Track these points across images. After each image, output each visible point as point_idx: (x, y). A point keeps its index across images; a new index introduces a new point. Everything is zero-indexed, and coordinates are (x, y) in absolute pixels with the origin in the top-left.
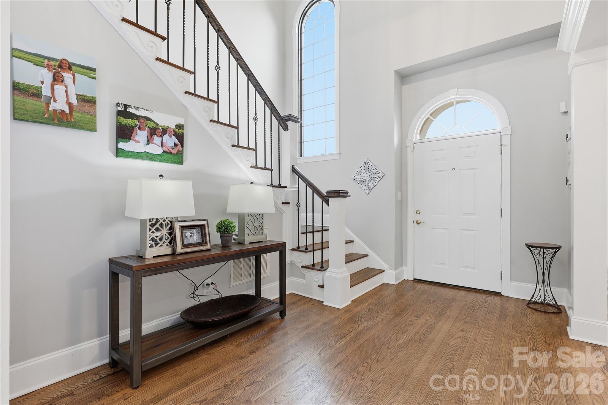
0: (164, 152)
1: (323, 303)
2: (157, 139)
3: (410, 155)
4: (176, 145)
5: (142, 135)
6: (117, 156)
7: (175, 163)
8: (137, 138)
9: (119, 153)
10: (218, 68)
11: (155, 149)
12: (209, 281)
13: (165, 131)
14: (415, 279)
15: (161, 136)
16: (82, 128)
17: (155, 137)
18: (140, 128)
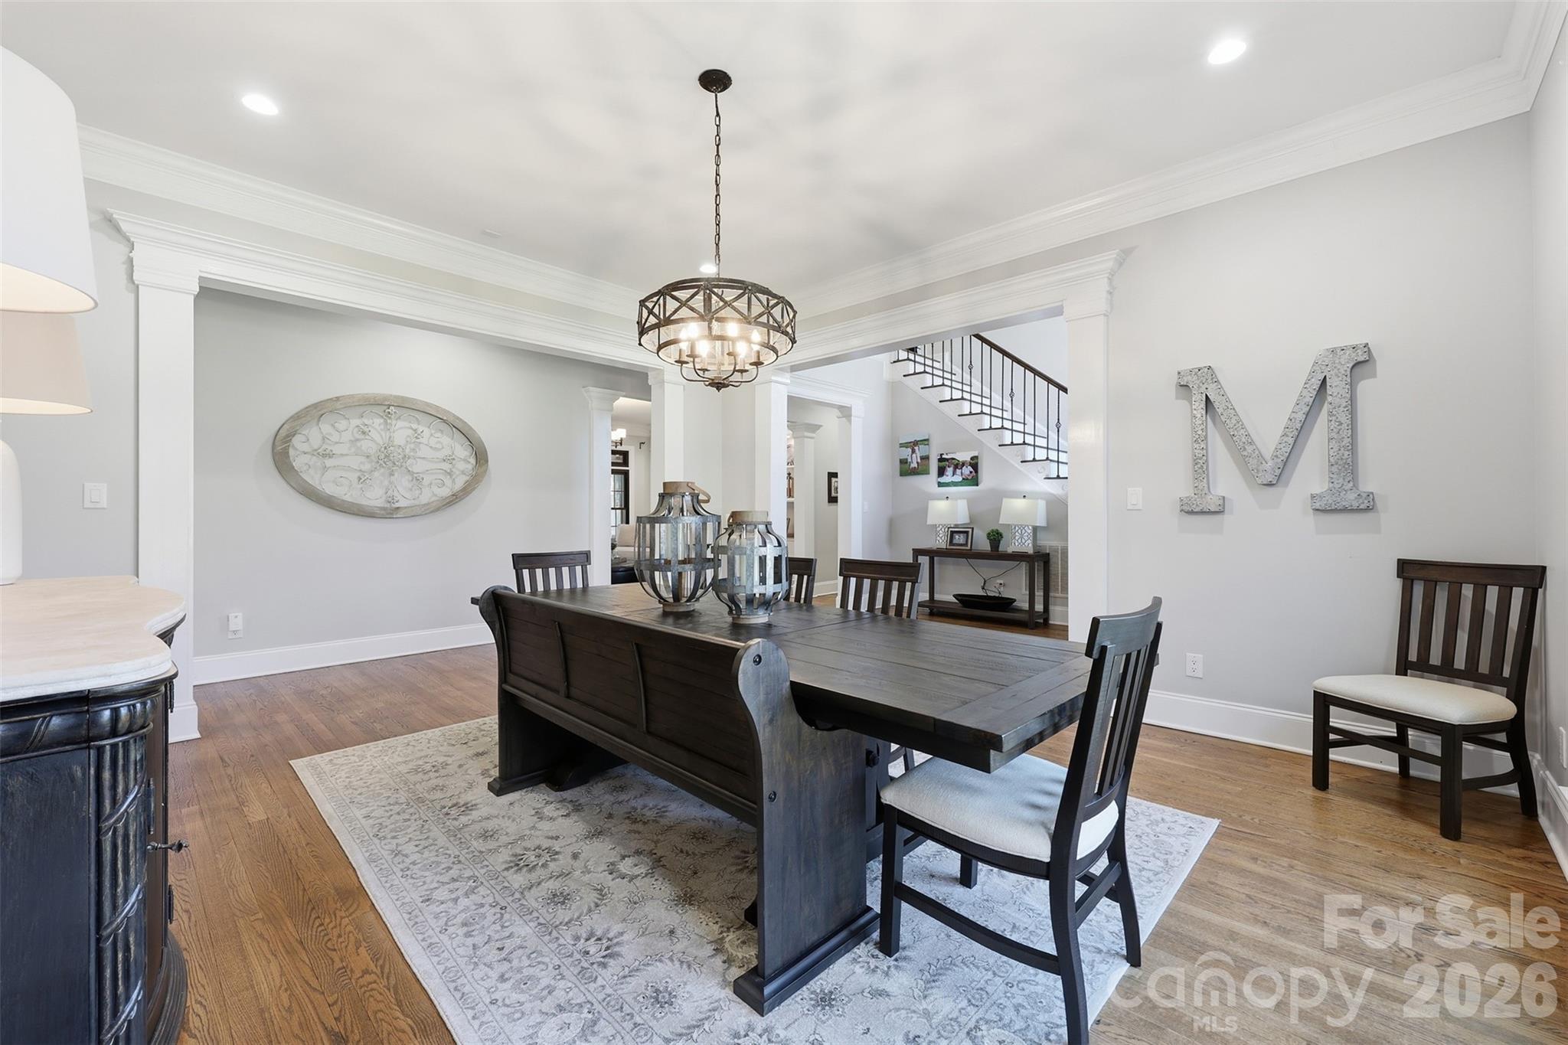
0: (963, 479)
2: (958, 471)
4: (971, 472)
5: (950, 471)
6: (939, 486)
7: (973, 485)
8: (947, 474)
9: (940, 485)
11: (958, 478)
13: (963, 464)
15: (961, 468)
16: (922, 474)
17: (957, 470)
18: (949, 467)
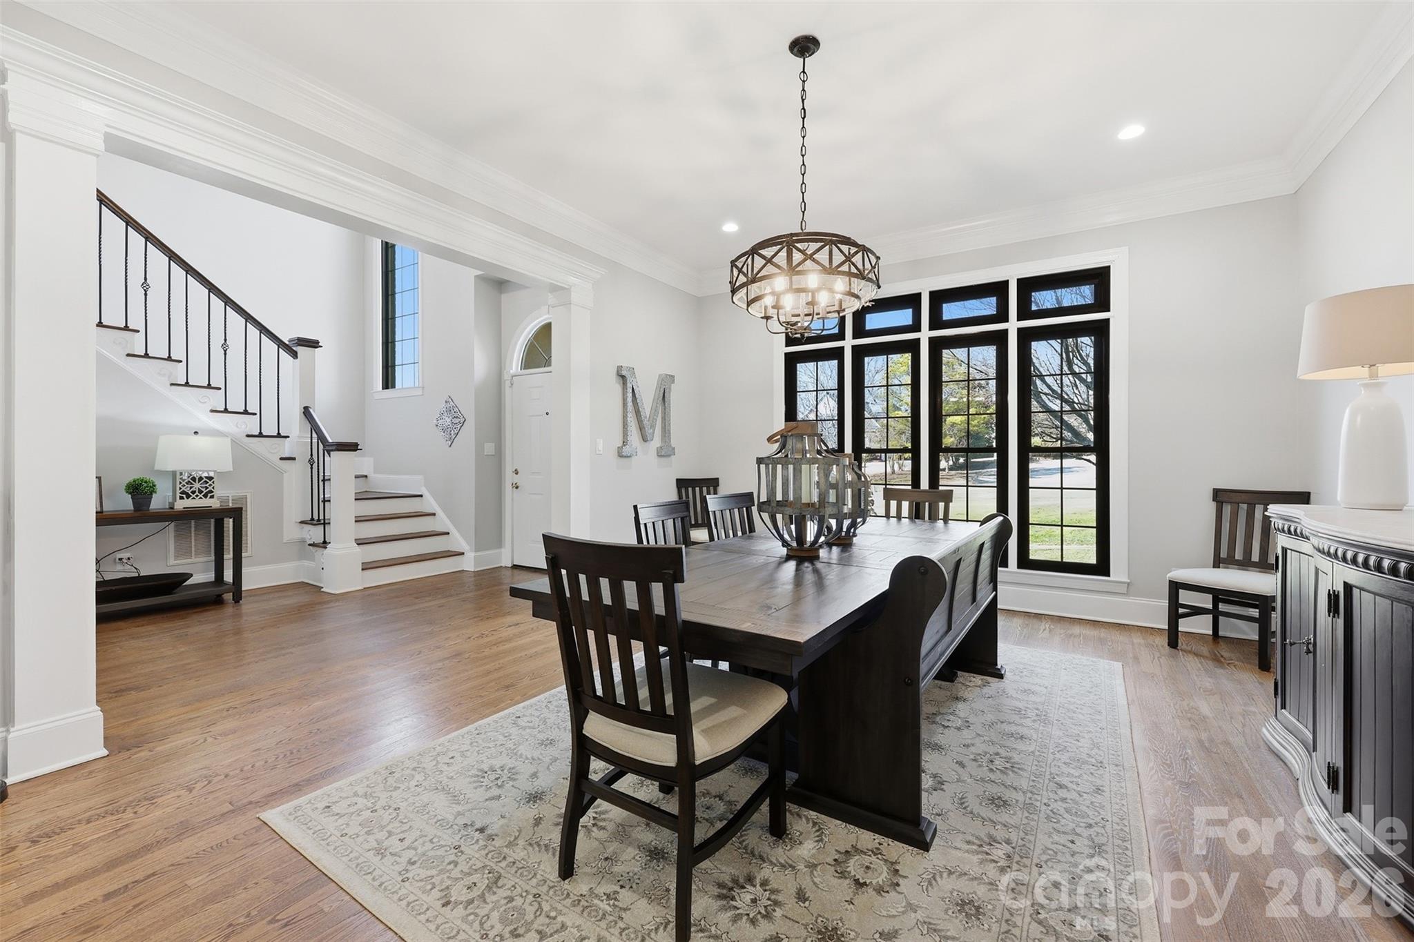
1: (322, 590)
3: (508, 391)
10: (145, 286)
12: (124, 555)
14: (514, 565)
